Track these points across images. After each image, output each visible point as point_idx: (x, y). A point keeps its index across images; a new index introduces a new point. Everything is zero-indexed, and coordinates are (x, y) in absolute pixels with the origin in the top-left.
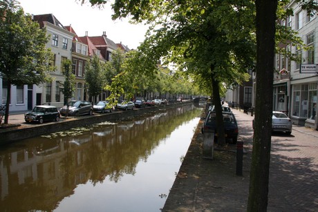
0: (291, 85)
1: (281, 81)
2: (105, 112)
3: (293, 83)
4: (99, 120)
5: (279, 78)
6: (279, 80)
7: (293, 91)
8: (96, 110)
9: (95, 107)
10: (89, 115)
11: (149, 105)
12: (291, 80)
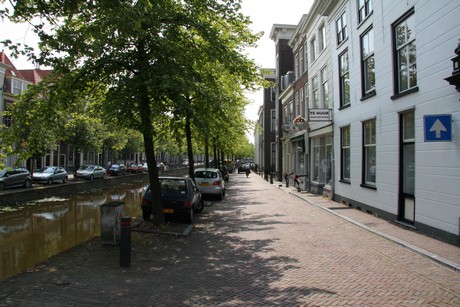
0: (310, 139)
1: (300, 133)
2: (53, 183)
3: (312, 135)
4: (41, 194)
5: (297, 128)
6: (296, 131)
7: (312, 147)
8: (39, 181)
9: (36, 175)
10: (24, 187)
11: (133, 171)
12: (309, 131)
